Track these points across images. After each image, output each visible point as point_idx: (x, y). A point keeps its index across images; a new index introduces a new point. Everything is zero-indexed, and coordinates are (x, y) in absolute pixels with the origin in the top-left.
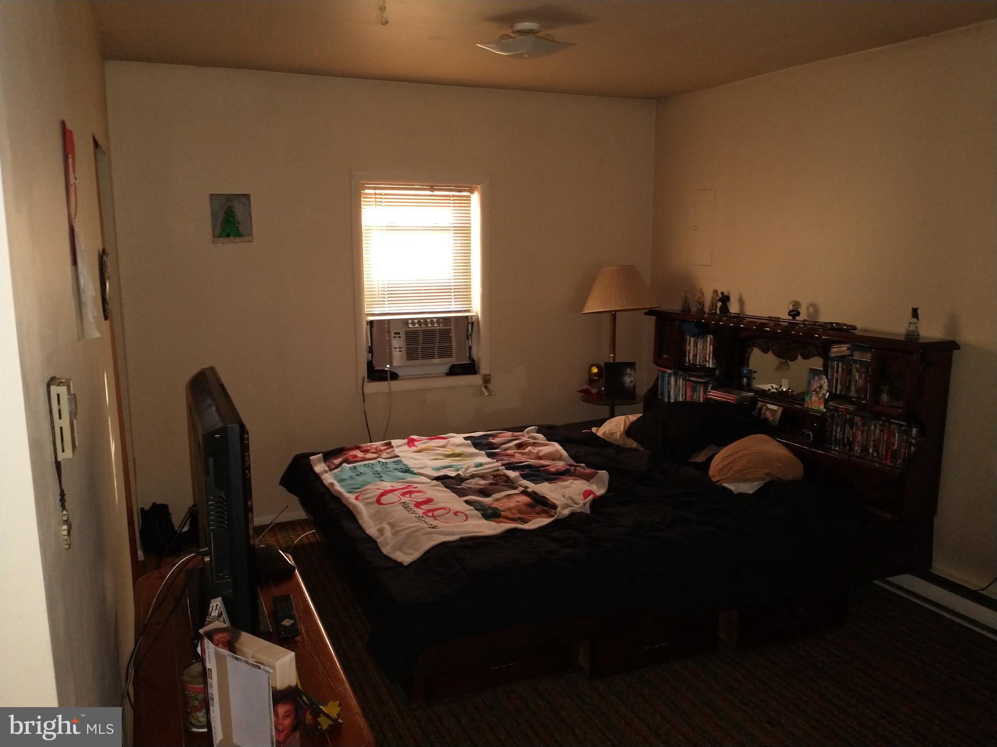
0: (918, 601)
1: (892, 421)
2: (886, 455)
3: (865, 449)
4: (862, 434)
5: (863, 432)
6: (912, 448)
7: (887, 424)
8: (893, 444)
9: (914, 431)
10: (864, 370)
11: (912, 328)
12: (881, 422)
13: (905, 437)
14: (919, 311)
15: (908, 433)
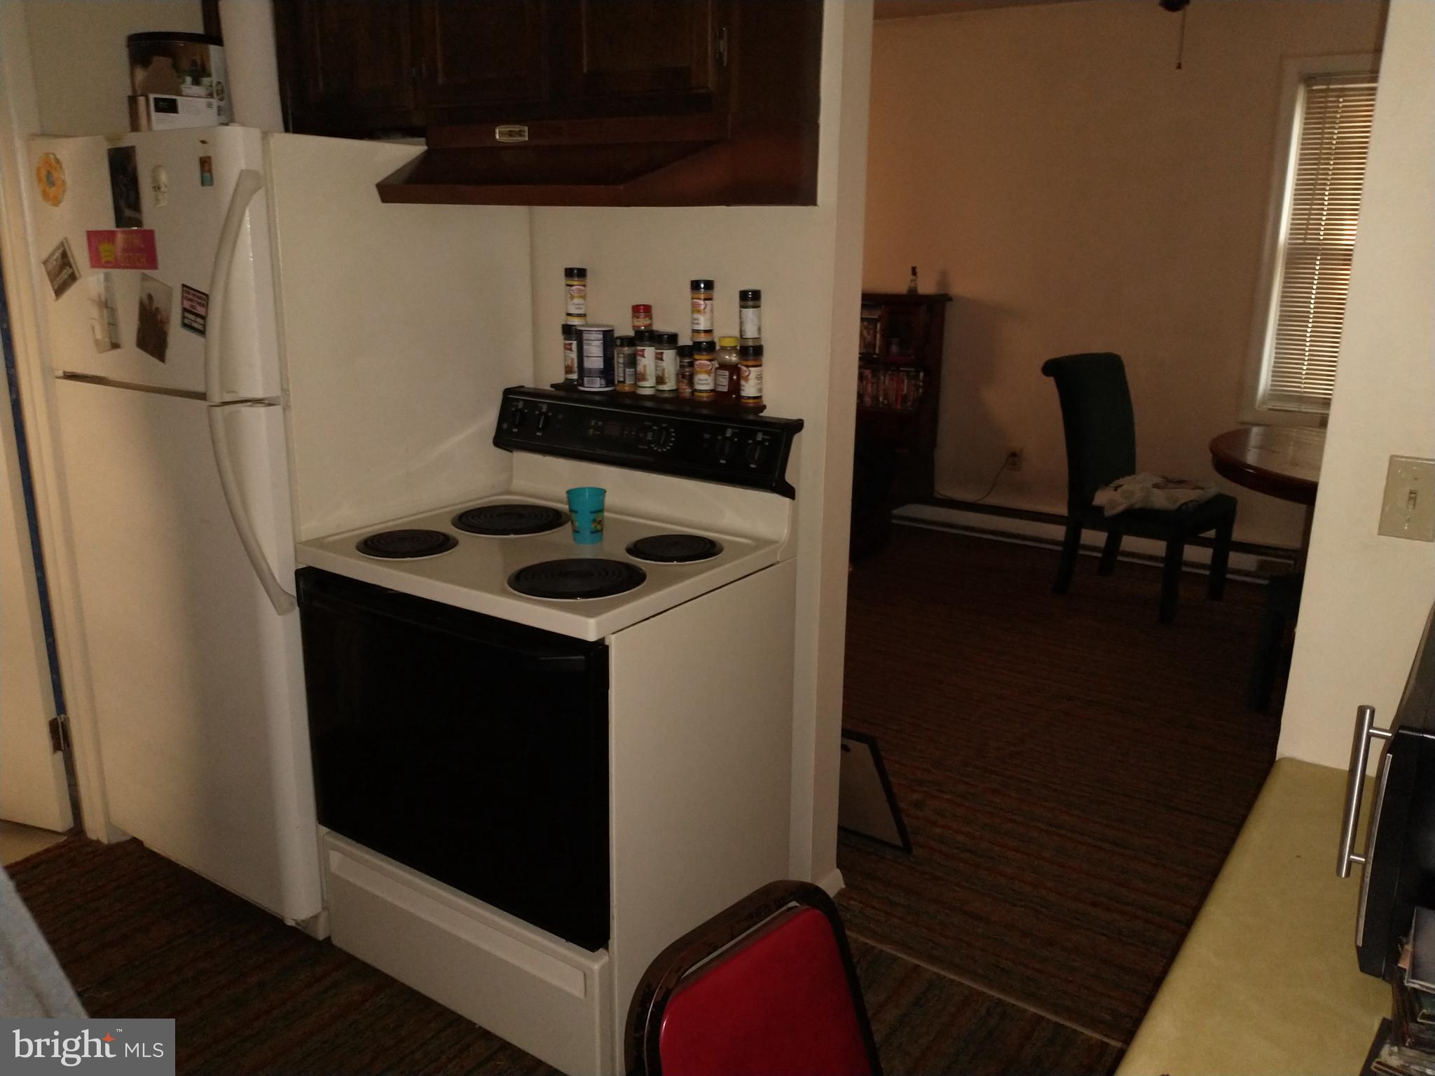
0: (935, 528)
1: (902, 369)
2: (896, 400)
3: (875, 398)
4: (872, 386)
5: (873, 383)
6: (921, 390)
7: (896, 373)
8: (903, 390)
9: (922, 374)
10: (872, 327)
11: (913, 285)
12: (890, 372)
13: (914, 382)
14: (917, 270)
15: (916, 377)
